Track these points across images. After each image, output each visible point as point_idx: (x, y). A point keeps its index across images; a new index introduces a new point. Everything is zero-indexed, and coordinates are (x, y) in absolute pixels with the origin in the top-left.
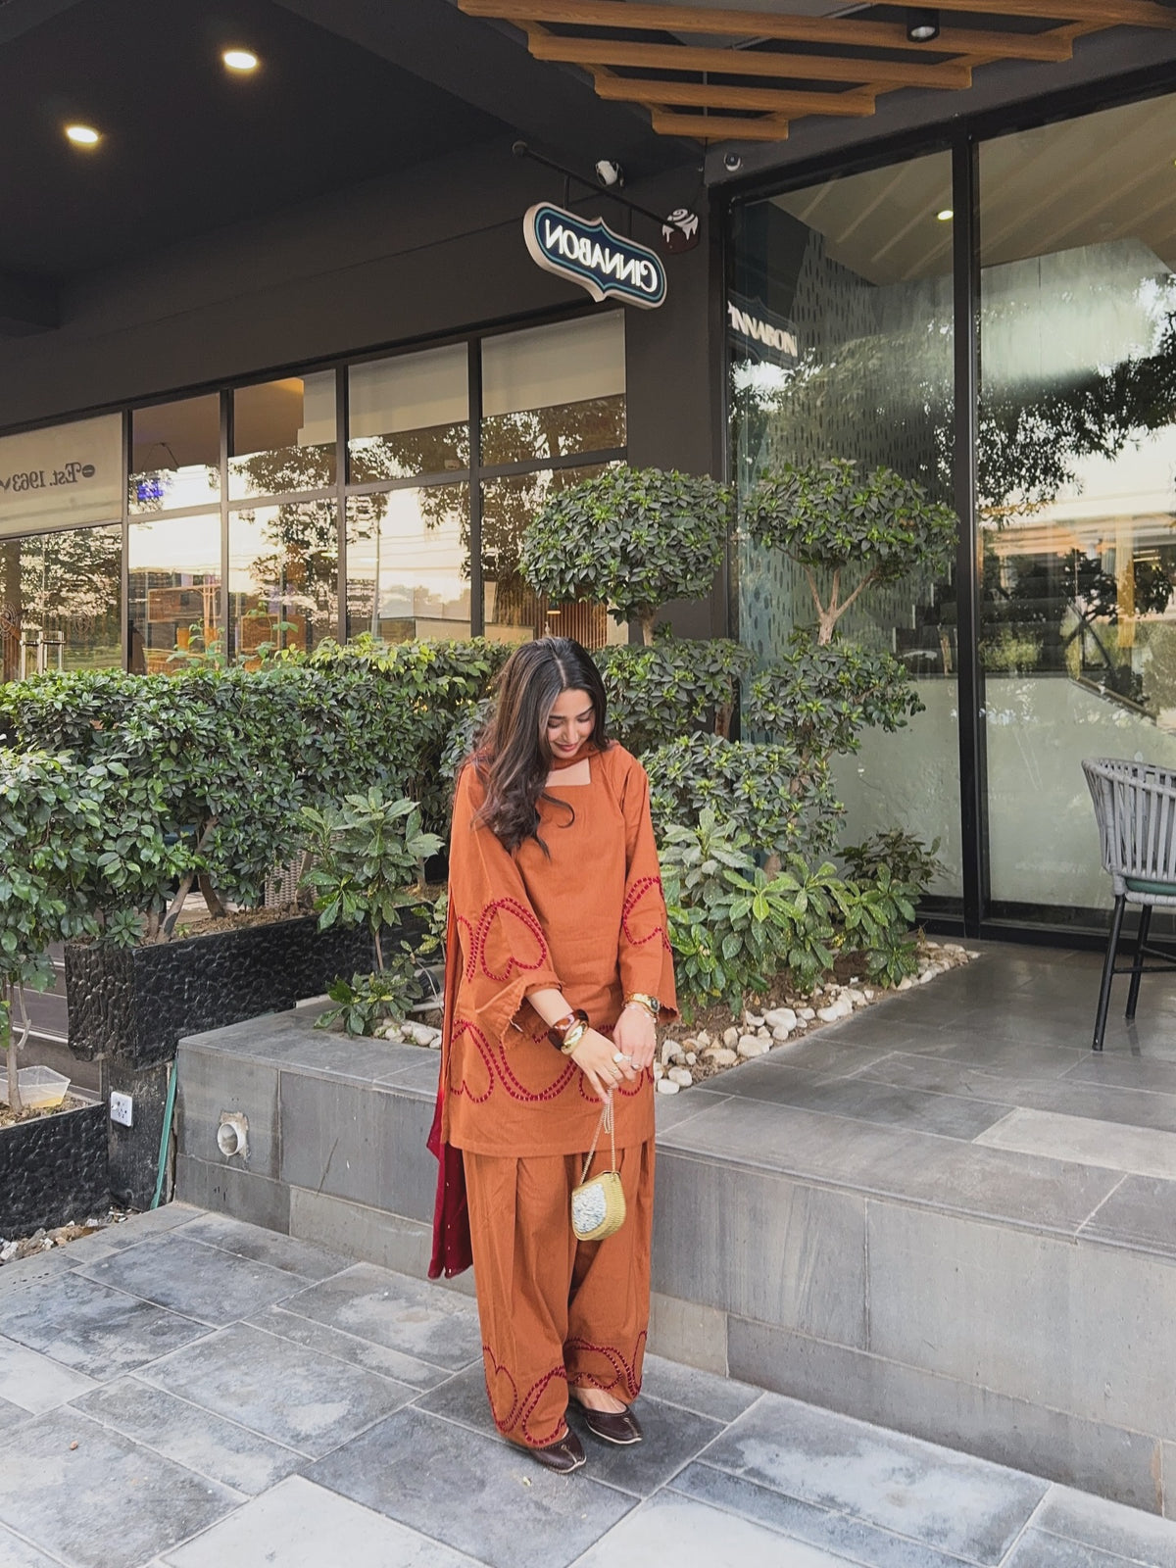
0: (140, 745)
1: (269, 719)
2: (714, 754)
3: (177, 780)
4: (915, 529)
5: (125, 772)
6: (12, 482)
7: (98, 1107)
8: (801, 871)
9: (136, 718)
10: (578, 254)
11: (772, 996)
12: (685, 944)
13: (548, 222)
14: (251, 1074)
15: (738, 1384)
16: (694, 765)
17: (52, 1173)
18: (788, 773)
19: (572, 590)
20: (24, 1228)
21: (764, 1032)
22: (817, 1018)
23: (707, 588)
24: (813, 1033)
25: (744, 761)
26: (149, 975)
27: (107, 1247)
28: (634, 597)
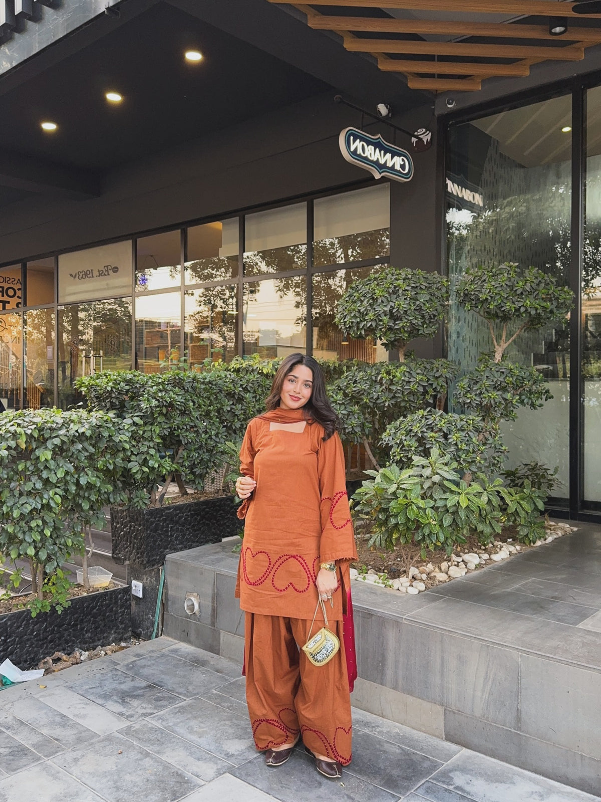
0: (149, 409)
1: (209, 397)
2: (437, 420)
3: (166, 427)
4: (550, 300)
5: (141, 422)
6: (77, 275)
7: (126, 588)
8: (484, 482)
9: (146, 395)
10: (367, 154)
11: (465, 547)
12: (423, 518)
13: (352, 138)
14: (202, 574)
15: (449, 744)
16: (427, 425)
17: (104, 619)
18: (478, 430)
19: (363, 332)
20: (91, 645)
21: (462, 565)
22: (490, 559)
23: (434, 332)
24: (488, 566)
25: (454, 424)
26: (152, 523)
27: (131, 657)
28: (396, 336)
